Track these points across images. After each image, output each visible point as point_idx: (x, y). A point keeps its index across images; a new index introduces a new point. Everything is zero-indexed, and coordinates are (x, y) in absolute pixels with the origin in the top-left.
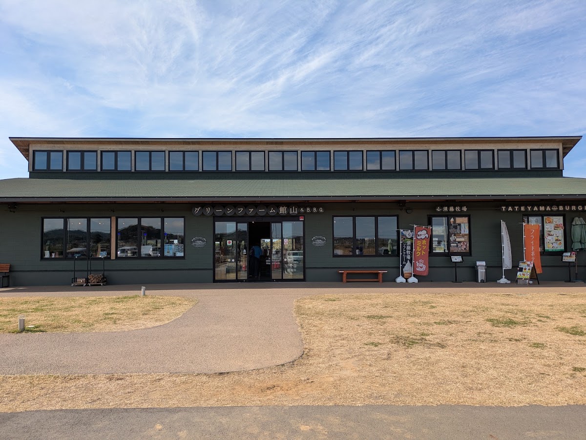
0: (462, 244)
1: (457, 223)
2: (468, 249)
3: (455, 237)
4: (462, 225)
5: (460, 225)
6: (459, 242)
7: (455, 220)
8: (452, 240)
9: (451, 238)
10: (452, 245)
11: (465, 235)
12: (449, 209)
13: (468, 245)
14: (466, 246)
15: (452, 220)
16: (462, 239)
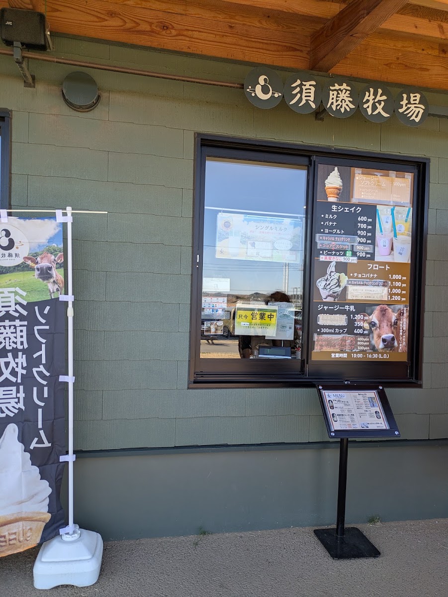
0: (374, 318)
1: (354, 200)
2: (402, 345)
3: (344, 279)
4: (383, 213)
5: (370, 210)
6: (364, 307)
7: (347, 182)
8: (324, 293)
9: (320, 284)
10: (324, 320)
11: (396, 267)
12: (322, 94)
13: (404, 323)
14: (395, 325)
15: (333, 180)
16: (379, 293)
